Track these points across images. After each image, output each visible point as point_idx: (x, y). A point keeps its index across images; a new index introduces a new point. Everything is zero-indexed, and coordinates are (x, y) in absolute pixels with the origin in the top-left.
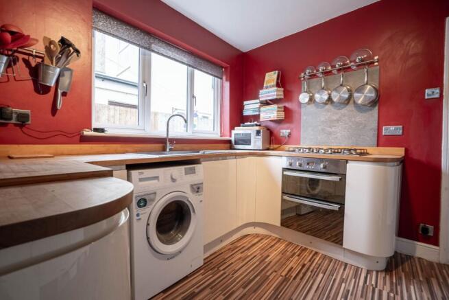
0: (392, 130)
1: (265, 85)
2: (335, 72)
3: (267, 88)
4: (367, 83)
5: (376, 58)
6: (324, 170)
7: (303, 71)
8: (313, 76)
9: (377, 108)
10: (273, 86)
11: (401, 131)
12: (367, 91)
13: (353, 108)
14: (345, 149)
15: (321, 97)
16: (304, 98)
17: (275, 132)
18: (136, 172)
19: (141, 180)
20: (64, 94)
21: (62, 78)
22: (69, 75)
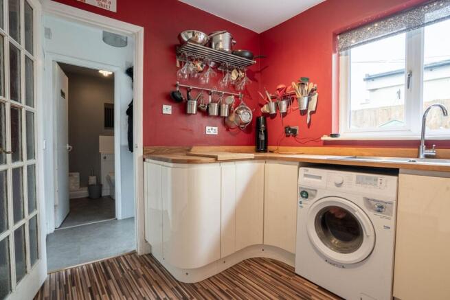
18: (302, 169)
19: (306, 175)
20: (312, 113)
21: (310, 102)
22: (315, 98)
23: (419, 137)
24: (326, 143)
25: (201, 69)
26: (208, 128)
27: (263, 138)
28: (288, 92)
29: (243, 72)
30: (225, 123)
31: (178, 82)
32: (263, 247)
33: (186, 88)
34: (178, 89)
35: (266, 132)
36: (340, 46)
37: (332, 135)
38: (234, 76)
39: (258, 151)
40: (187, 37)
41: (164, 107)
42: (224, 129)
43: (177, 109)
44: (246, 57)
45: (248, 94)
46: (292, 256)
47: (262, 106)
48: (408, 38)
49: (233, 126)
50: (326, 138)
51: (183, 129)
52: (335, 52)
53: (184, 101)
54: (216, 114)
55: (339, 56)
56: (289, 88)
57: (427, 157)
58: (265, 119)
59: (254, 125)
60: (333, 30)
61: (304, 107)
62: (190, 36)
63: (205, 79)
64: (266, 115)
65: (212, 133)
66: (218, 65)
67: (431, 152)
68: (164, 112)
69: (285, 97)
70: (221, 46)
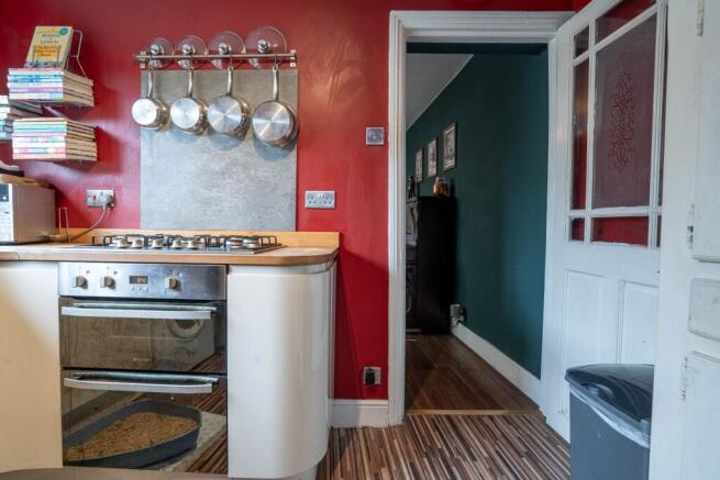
0: (319, 198)
1: (29, 59)
2: (217, 63)
3: (36, 66)
4: (277, 100)
5: (293, 52)
6: (173, 294)
7: (145, 45)
8: (169, 64)
9: (294, 153)
10: (55, 66)
11: (333, 202)
12: (276, 115)
13: (253, 149)
14: (227, 238)
15: (185, 114)
16: (144, 111)
17: (71, 195)
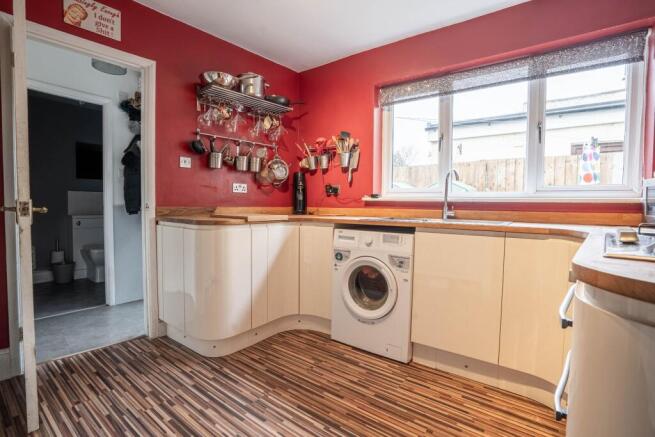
18: (337, 230)
19: (340, 237)
20: (354, 171)
21: (352, 160)
22: (356, 155)
23: (443, 199)
24: (368, 204)
25: (227, 115)
26: (235, 185)
27: (300, 197)
28: (328, 145)
29: (278, 119)
30: (256, 179)
31: (198, 130)
32: (299, 317)
33: (208, 137)
34: (198, 138)
35: (304, 190)
36: (383, 101)
37: (373, 196)
38: (267, 124)
39: (295, 212)
40: (211, 78)
41: (182, 159)
42: (255, 187)
43: (198, 163)
44: (280, 103)
45: (284, 145)
46: (328, 322)
47: (300, 159)
48: (441, 101)
49: (265, 183)
50: (367, 198)
51: (206, 186)
52: (377, 106)
53: (206, 153)
54: (245, 169)
55: (382, 110)
56: (329, 142)
57: (449, 217)
58: (303, 175)
59: (291, 182)
60: (375, 83)
61: (345, 164)
62: (215, 77)
63: (232, 127)
64: (305, 171)
65: (240, 190)
66: (248, 109)
67: (452, 213)
68: (182, 165)
69: (325, 151)
70: (251, 91)
